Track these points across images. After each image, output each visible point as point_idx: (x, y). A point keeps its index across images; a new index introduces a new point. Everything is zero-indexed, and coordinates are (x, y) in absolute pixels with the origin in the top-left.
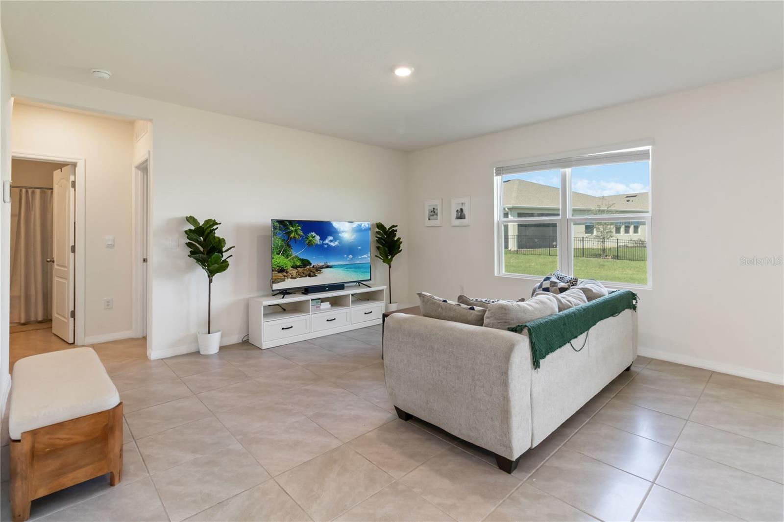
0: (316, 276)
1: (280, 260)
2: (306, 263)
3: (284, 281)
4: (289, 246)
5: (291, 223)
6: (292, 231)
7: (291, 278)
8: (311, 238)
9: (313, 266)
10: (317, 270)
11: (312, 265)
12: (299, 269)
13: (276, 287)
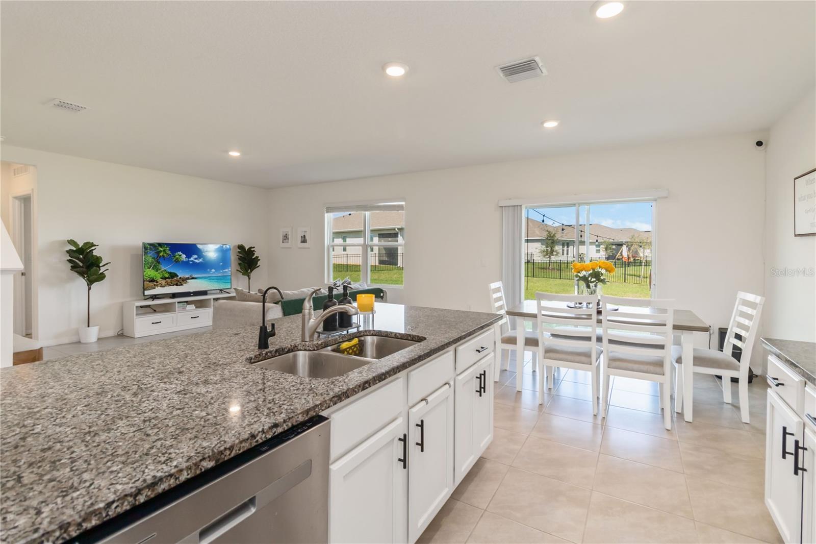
0: (182, 285)
1: (151, 273)
2: (173, 275)
3: (155, 288)
4: (159, 263)
5: (160, 245)
6: (161, 251)
7: (161, 286)
8: (178, 257)
9: (180, 278)
10: (183, 281)
11: (179, 277)
12: (167, 280)
13: (147, 293)
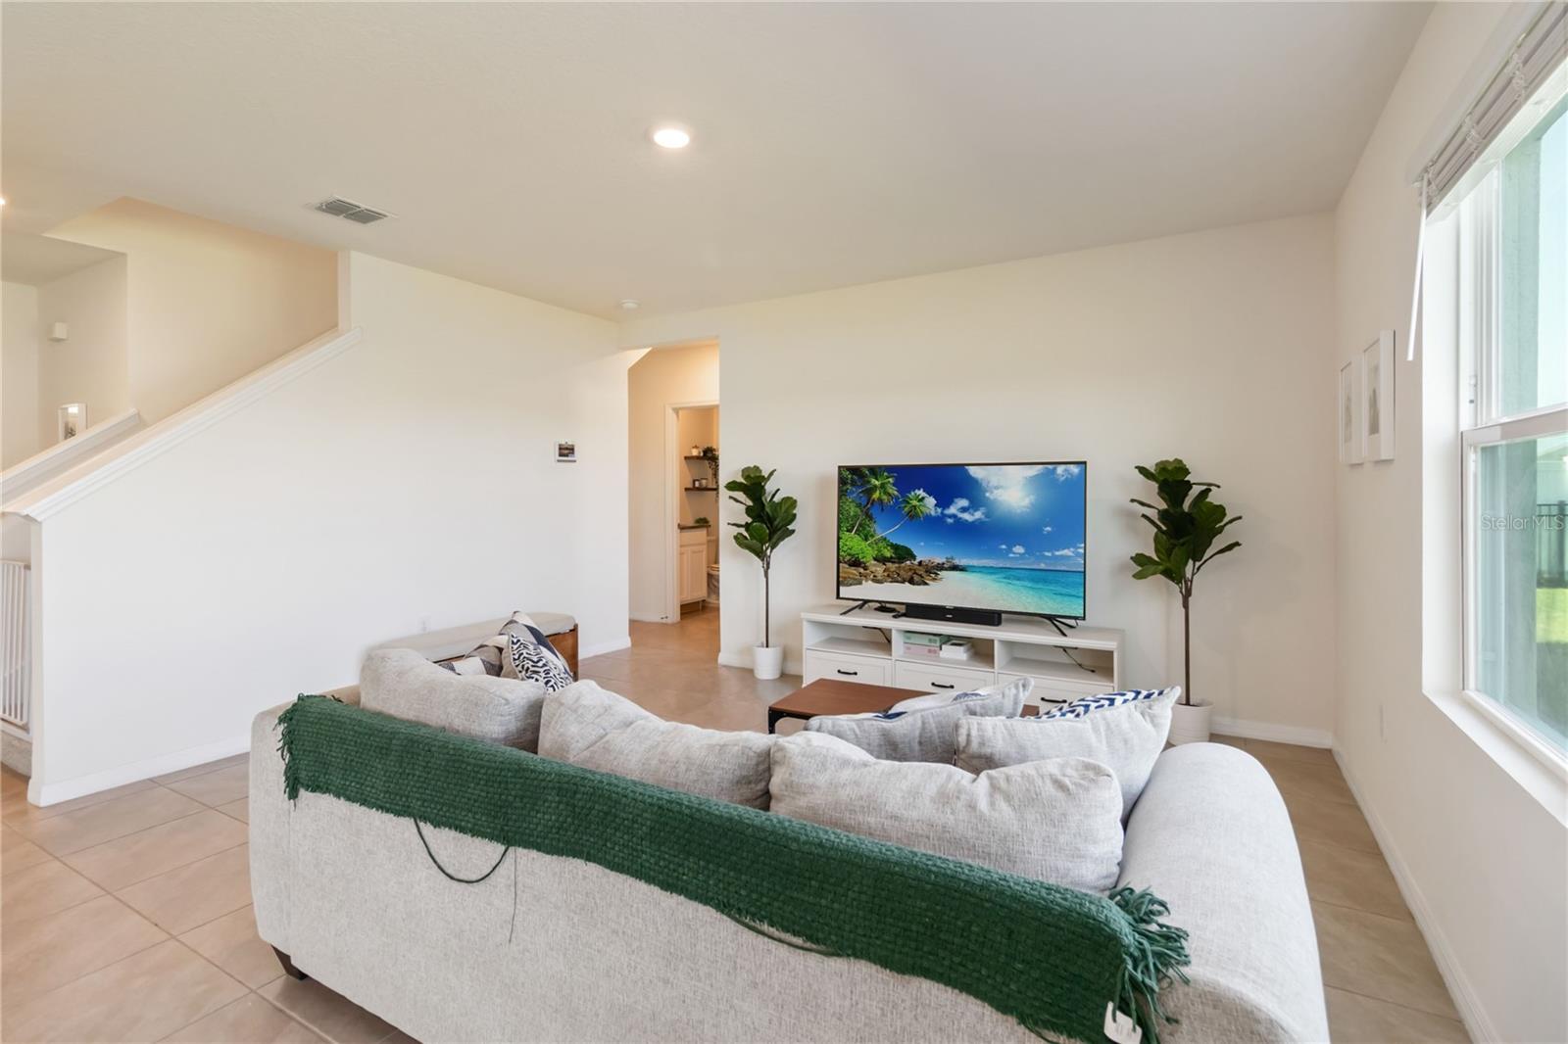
0: (926, 584)
1: (855, 543)
2: (903, 554)
3: (860, 583)
4: (870, 517)
5: (875, 471)
6: (875, 486)
7: (873, 580)
8: (915, 503)
9: (920, 563)
10: (928, 571)
11: (918, 560)
12: (889, 565)
